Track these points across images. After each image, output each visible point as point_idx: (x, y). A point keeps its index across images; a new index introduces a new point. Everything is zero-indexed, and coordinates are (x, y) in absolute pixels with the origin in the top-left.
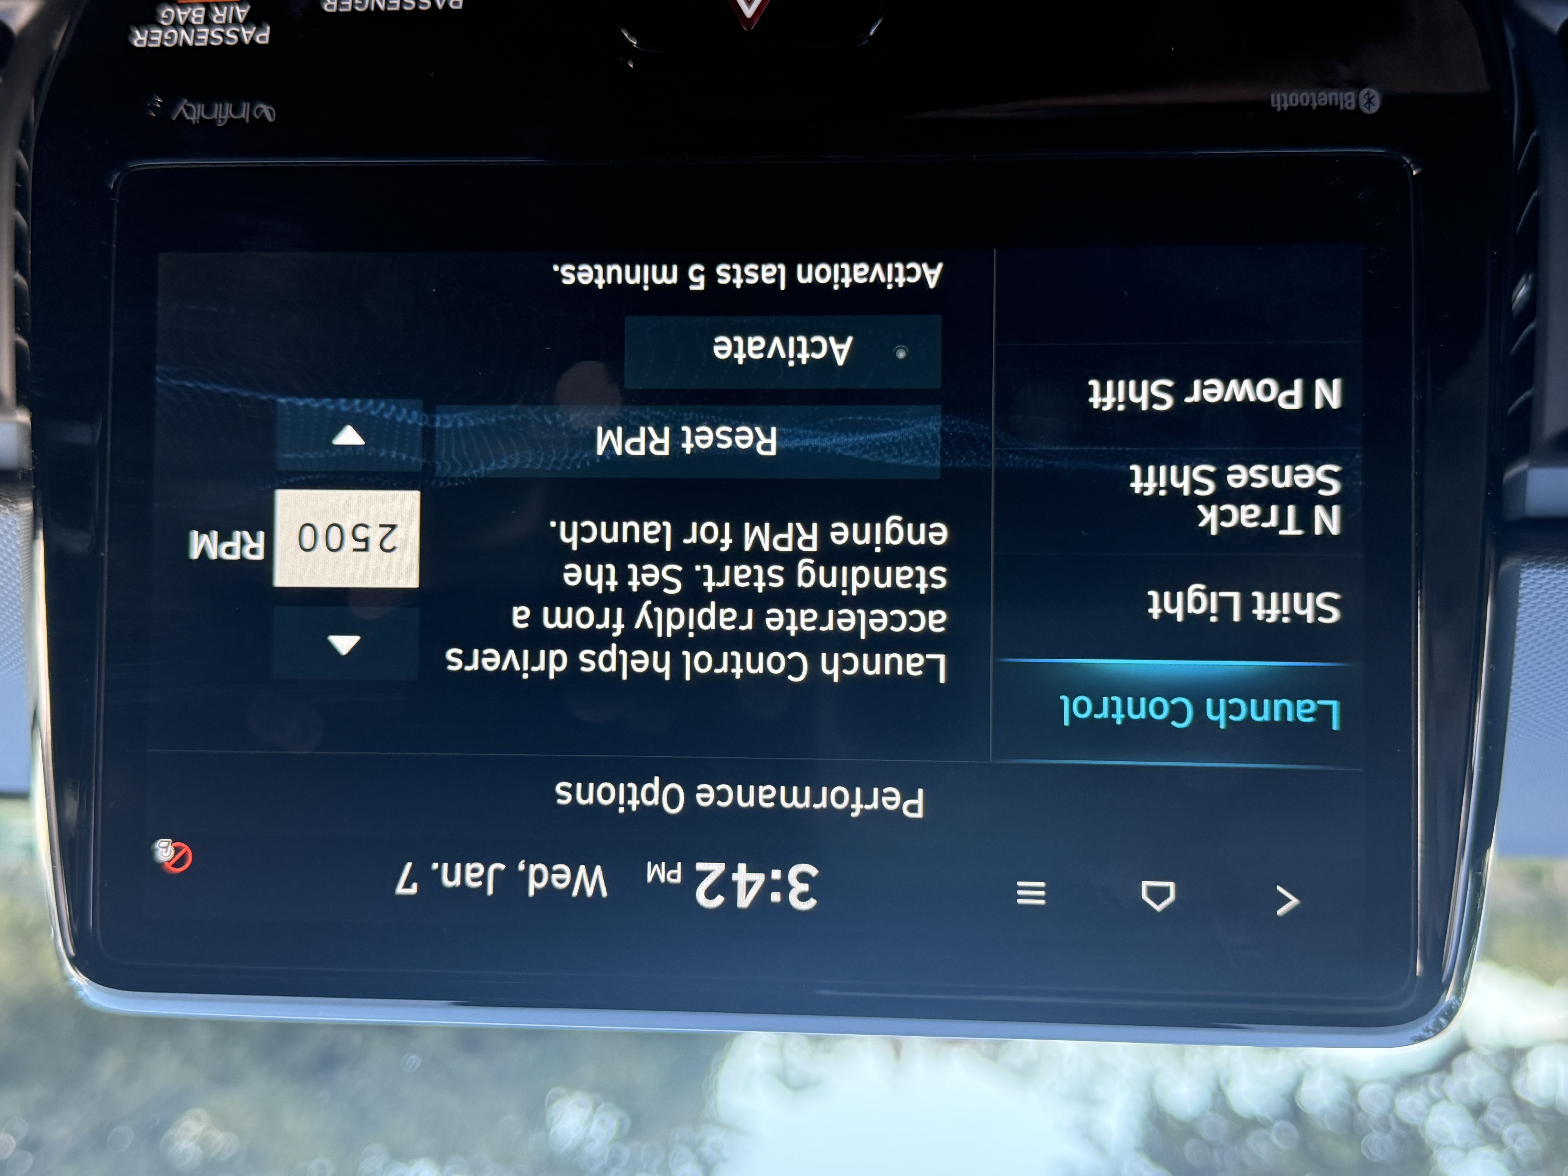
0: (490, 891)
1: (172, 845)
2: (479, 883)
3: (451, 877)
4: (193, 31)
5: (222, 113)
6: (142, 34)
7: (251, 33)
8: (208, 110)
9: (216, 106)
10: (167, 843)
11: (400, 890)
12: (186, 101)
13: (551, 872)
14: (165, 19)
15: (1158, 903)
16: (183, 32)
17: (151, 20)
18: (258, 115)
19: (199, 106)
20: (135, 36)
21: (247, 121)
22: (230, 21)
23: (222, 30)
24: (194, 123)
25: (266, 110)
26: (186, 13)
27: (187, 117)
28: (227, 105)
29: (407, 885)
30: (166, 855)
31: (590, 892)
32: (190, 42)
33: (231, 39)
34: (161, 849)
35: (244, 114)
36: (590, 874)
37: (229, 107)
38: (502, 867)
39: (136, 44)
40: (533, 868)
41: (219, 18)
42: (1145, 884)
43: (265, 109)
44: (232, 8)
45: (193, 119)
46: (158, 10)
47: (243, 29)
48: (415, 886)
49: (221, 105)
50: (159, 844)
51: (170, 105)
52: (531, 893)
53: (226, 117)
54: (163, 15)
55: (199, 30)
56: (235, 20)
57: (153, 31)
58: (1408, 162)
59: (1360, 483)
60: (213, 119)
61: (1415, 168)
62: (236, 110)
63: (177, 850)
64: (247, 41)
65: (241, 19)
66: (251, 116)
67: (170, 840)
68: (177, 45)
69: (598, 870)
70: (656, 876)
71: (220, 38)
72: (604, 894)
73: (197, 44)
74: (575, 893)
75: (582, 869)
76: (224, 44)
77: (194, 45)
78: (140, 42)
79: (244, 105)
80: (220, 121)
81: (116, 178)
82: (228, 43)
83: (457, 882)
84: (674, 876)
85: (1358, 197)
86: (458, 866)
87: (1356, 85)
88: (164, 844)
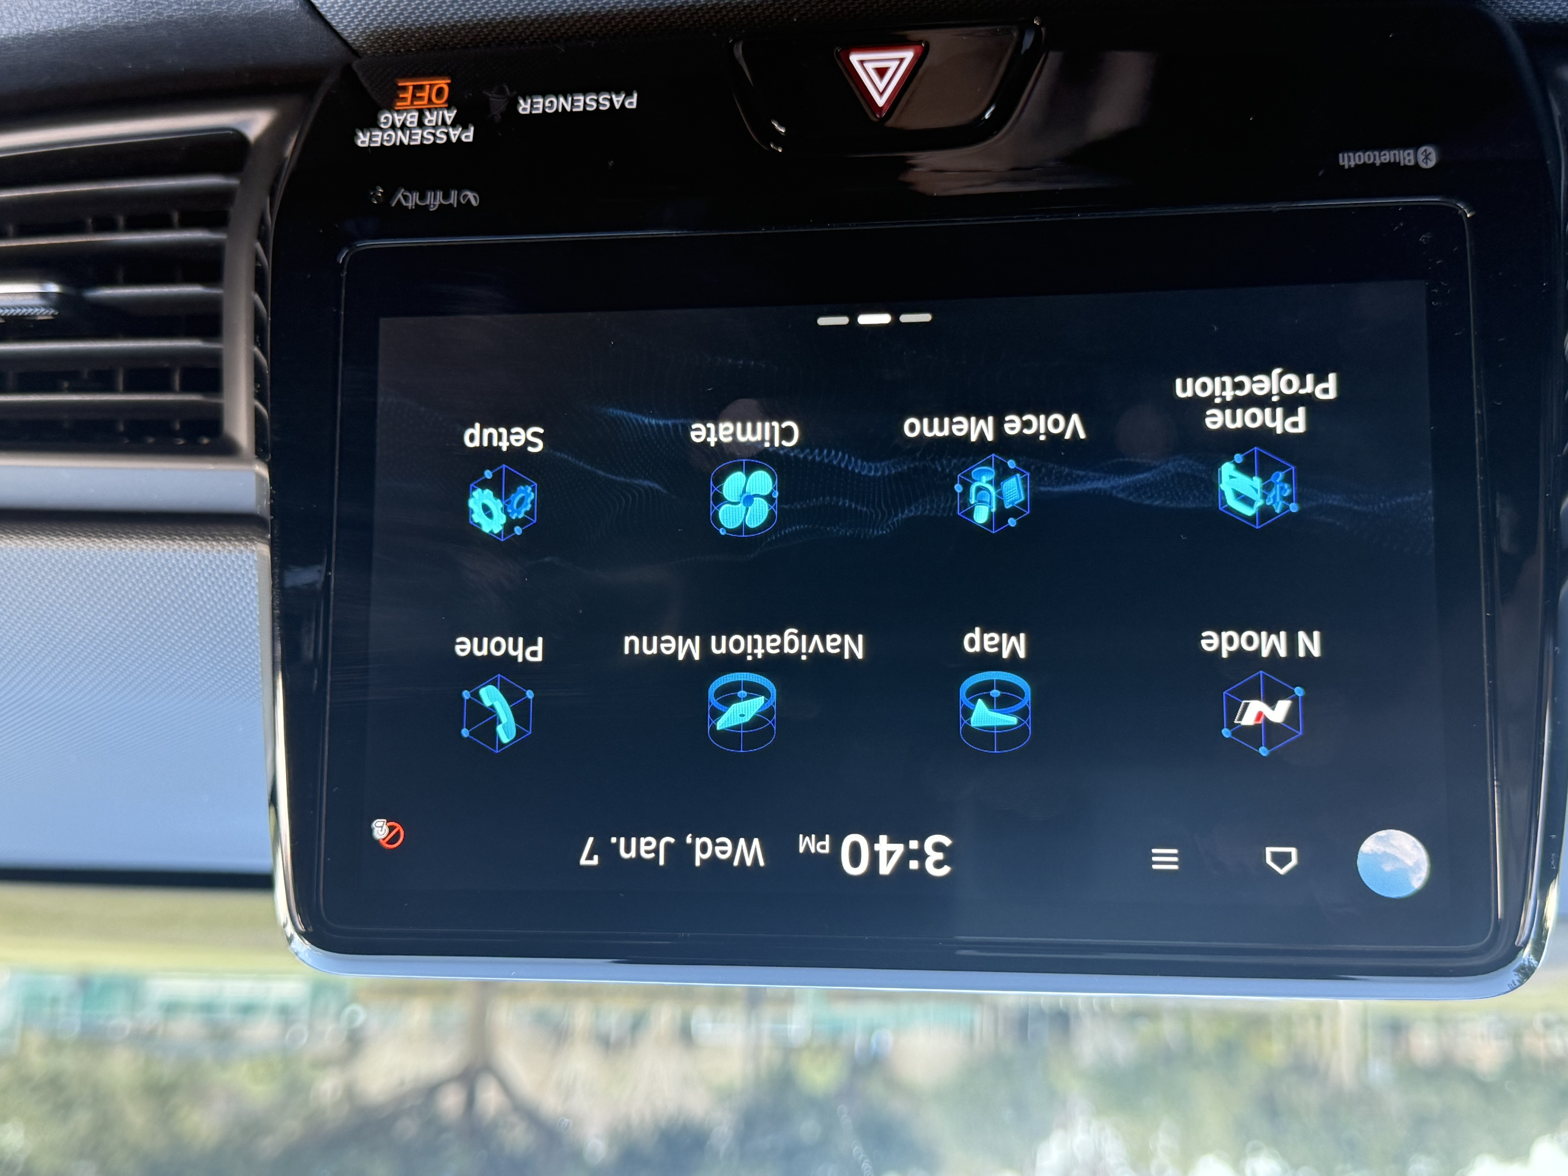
0: (662, 862)
1: (386, 825)
2: (652, 855)
3: (628, 850)
4: (408, 132)
5: (434, 200)
6: (364, 135)
7: (458, 132)
8: (422, 197)
9: (429, 194)
10: (383, 823)
11: (583, 861)
12: (403, 190)
13: (715, 844)
14: (385, 123)
16: (400, 133)
17: (373, 124)
18: (464, 201)
19: (414, 194)
20: (359, 138)
21: (455, 206)
22: (440, 123)
23: (433, 131)
24: (410, 208)
26: (402, 118)
28: (438, 193)
29: (590, 857)
30: (381, 833)
31: (749, 862)
32: (406, 142)
33: (441, 139)
34: (377, 827)
35: (453, 200)
36: (749, 845)
37: (440, 194)
38: (672, 840)
39: (360, 144)
41: (430, 121)
43: (470, 195)
44: (441, 113)
45: (410, 205)
46: (379, 116)
47: (451, 130)
48: (596, 857)
49: (433, 193)
50: (376, 824)
51: (390, 194)
52: (698, 863)
53: (437, 203)
54: (382, 120)
55: (413, 132)
56: (444, 123)
57: (374, 134)
58: (1463, 208)
60: (427, 205)
61: (1470, 212)
62: (446, 196)
63: (391, 829)
64: (454, 140)
65: (449, 122)
67: (385, 820)
68: (394, 144)
69: (756, 842)
70: (807, 848)
71: (431, 138)
72: (762, 863)
73: (412, 143)
74: (736, 863)
75: (742, 842)
76: (434, 142)
77: (409, 144)
78: (364, 142)
79: (453, 192)
80: (432, 206)
81: (344, 255)
82: (438, 142)
83: (633, 854)
84: (824, 847)
85: (1420, 239)
86: (634, 840)
87: (1415, 144)
88: (380, 824)
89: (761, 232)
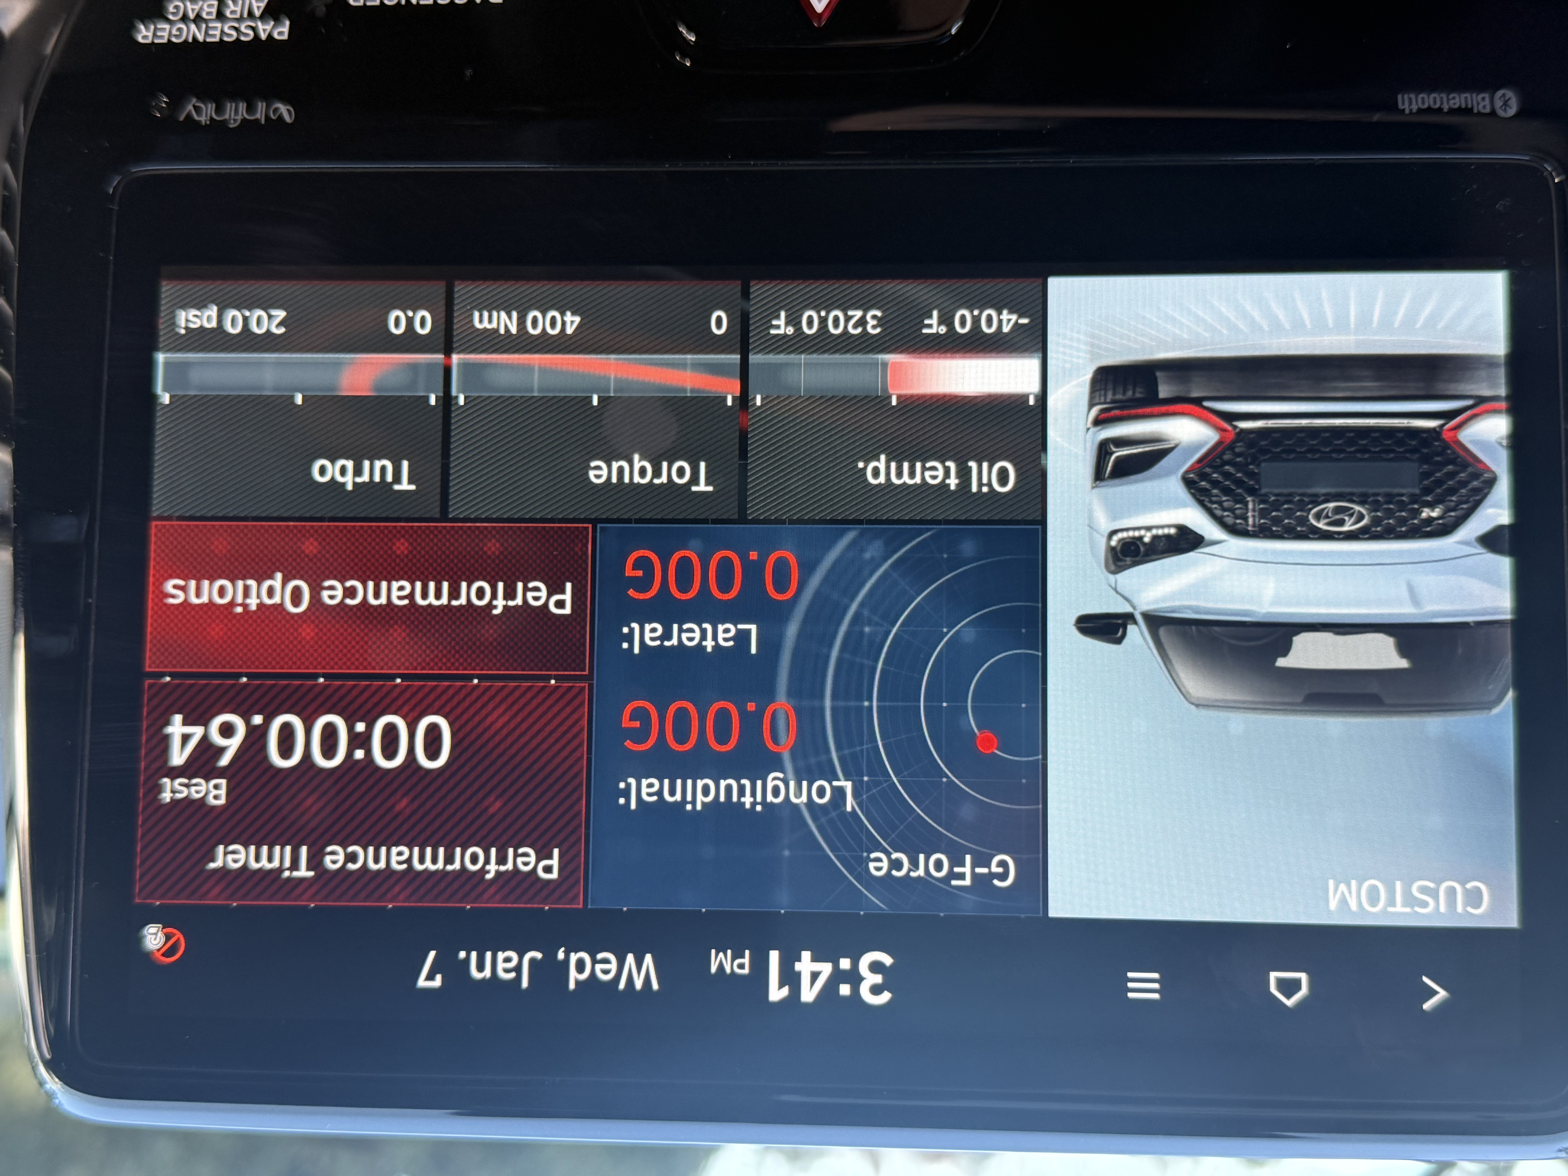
0: (525, 984)
1: (162, 931)
2: (512, 975)
3: (481, 967)
4: (204, 26)
5: (235, 114)
6: (147, 28)
7: (268, 27)
8: (219, 110)
9: (229, 105)
10: (157, 928)
11: (422, 982)
12: (194, 100)
13: (594, 962)
14: (173, 14)
15: (1289, 996)
16: (193, 27)
17: (158, 13)
18: (274, 114)
19: (210, 106)
20: (139, 31)
22: (245, 15)
23: (236, 25)
24: (203, 124)
25: (285, 111)
26: (197, 7)
27: (196, 117)
28: (241, 105)
29: (430, 977)
30: (155, 942)
31: (639, 984)
32: (200, 38)
33: (246, 35)
34: (150, 936)
35: (260, 114)
36: (639, 963)
37: (242, 106)
38: (539, 955)
39: (140, 39)
40: (574, 957)
41: (233, 12)
42: (1273, 976)
43: (283, 108)
44: (248, 2)
45: (203, 119)
46: (166, 4)
47: (259, 24)
48: (439, 977)
49: (234, 105)
50: (148, 930)
51: (176, 103)
52: (572, 986)
53: (239, 118)
54: (171, 9)
55: (211, 25)
56: (251, 14)
57: (159, 26)
58: (1549, 169)
60: (225, 120)
61: (1558, 176)
62: (251, 109)
63: (168, 937)
64: (263, 36)
65: (257, 13)
66: (267, 117)
67: (160, 926)
68: (186, 41)
69: (648, 958)
70: (721, 967)
71: (234, 33)
72: (655, 986)
73: (209, 40)
74: (622, 985)
75: (630, 958)
76: (238, 39)
77: (205, 41)
78: (145, 37)
79: (260, 104)
80: (232, 122)
81: (116, 183)
82: (243, 38)
85: (1497, 206)
86: (489, 955)
87: (1491, 86)
88: (153, 930)
89: (664, 169)
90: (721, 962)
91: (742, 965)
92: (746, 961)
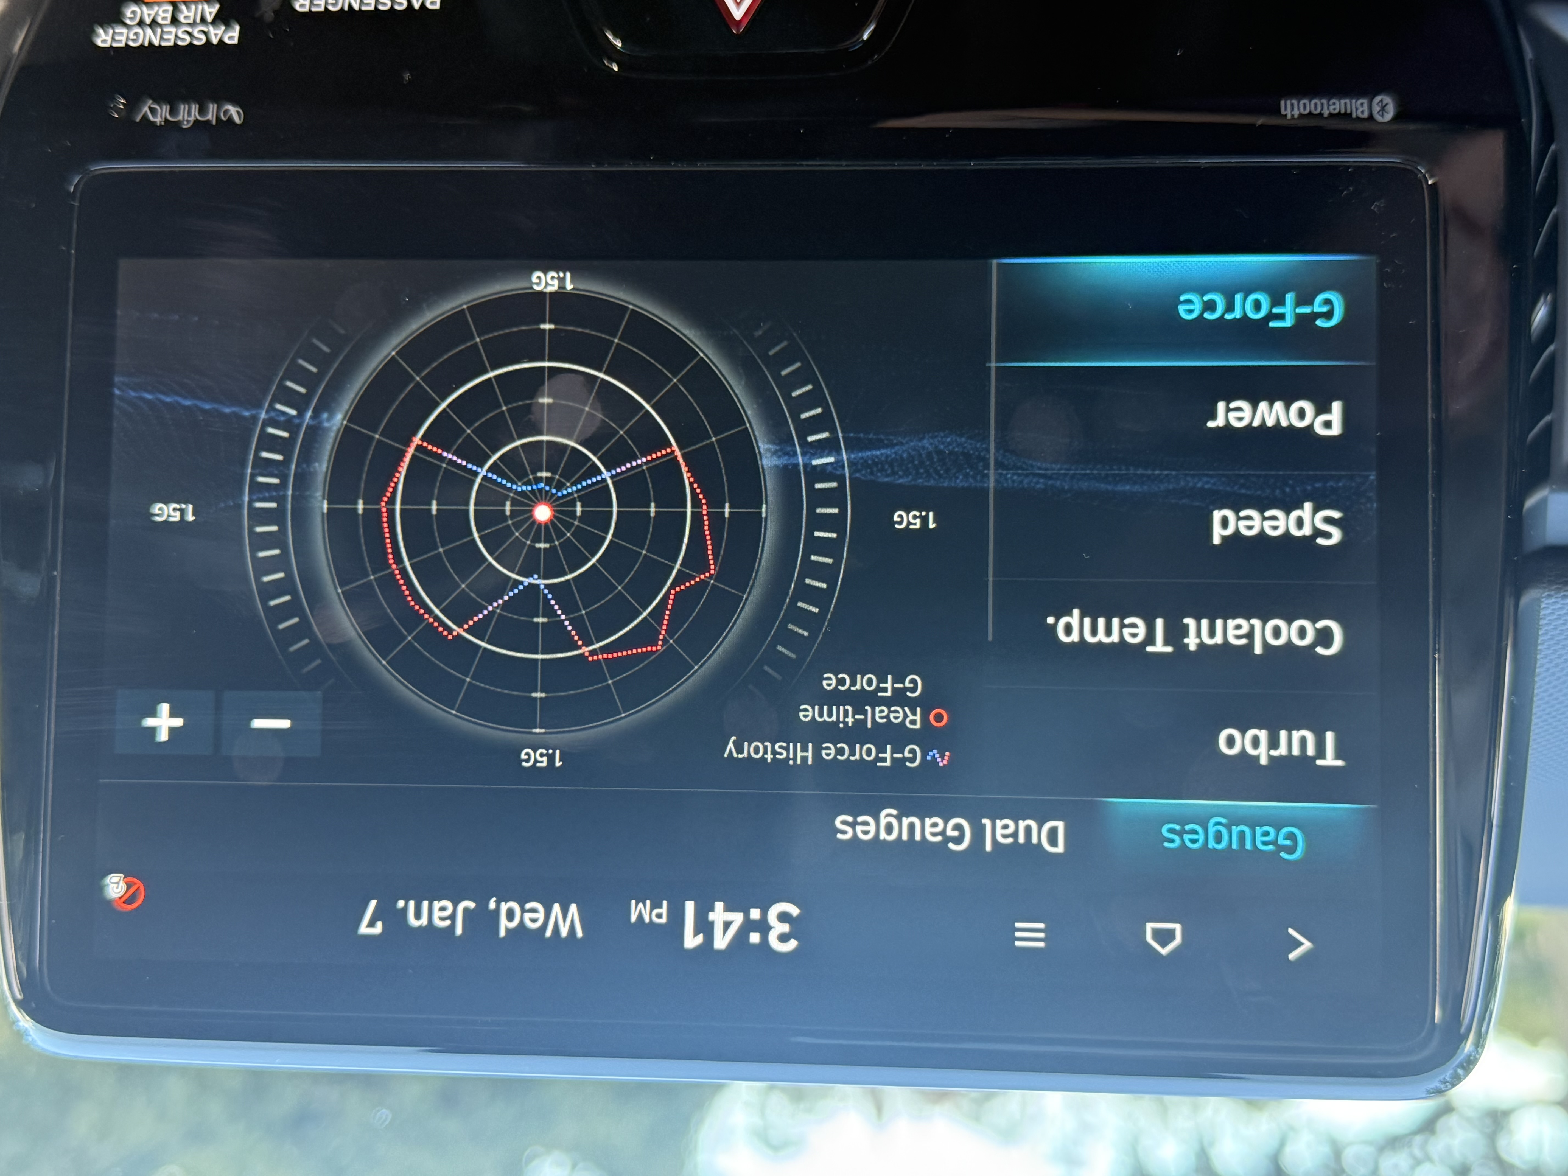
0: (459, 931)
1: (123, 880)
2: (448, 923)
3: (418, 916)
4: (159, 30)
5: (188, 115)
6: (106, 33)
7: (220, 32)
8: (173, 111)
9: (182, 107)
10: (119, 878)
11: (364, 929)
12: (150, 102)
13: (523, 911)
14: (130, 18)
15: (1164, 945)
16: (149, 31)
17: (116, 19)
18: (225, 117)
19: (164, 107)
20: (98, 36)
22: (198, 20)
23: (189, 30)
24: (158, 124)
25: (234, 112)
26: (153, 13)
27: (152, 119)
28: (193, 106)
29: (371, 924)
30: (117, 891)
31: (564, 932)
32: (156, 43)
33: (199, 39)
34: (112, 885)
35: (211, 115)
36: (565, 912)
37: (195, 108)
38: (471, 905)
39: (99, 43)
41: (186, 17)
42: (1150, 926)
43: (233, 110)
44: (200, 7)
45: (158, 120)
46: (124, 9)
47: (211, 28)
48: (379, 924)
49: (187, 107)
50: (111, 879)
51: (133, 105)
52: (502, 933)
53: (192, 119)
54: (128, 14)
56: (203, 20)
57: (117, 31)
58: (1423, 171)
59: (1375, 505)
60: (179, 121)
61: (1431, 178)
62: (202, 111)
63: (129, 886)
64: (215, 41)
66: (218, 119)
67: (122, 875)
68: (142, 45)
69: (573, 908)
70: (640, 916)
71: (187, 38)
72: (580, 934)
73: (164, 44)
74: (548, 933)
75: (556, 908)
76: (191, 44)
77: (160, 45)
78: (104, 41)
79: (211, 106)
80: (185, 123)
81: (76, 181)
82: (196, 43)
83: (424, 921)
85: (1372, 208)
86: (425, 904)
87: (1369, 92)
88: (116, 880)
89: (592, 169)
90: (640, 912)
91: (660, 915)
92: (664, 910)
